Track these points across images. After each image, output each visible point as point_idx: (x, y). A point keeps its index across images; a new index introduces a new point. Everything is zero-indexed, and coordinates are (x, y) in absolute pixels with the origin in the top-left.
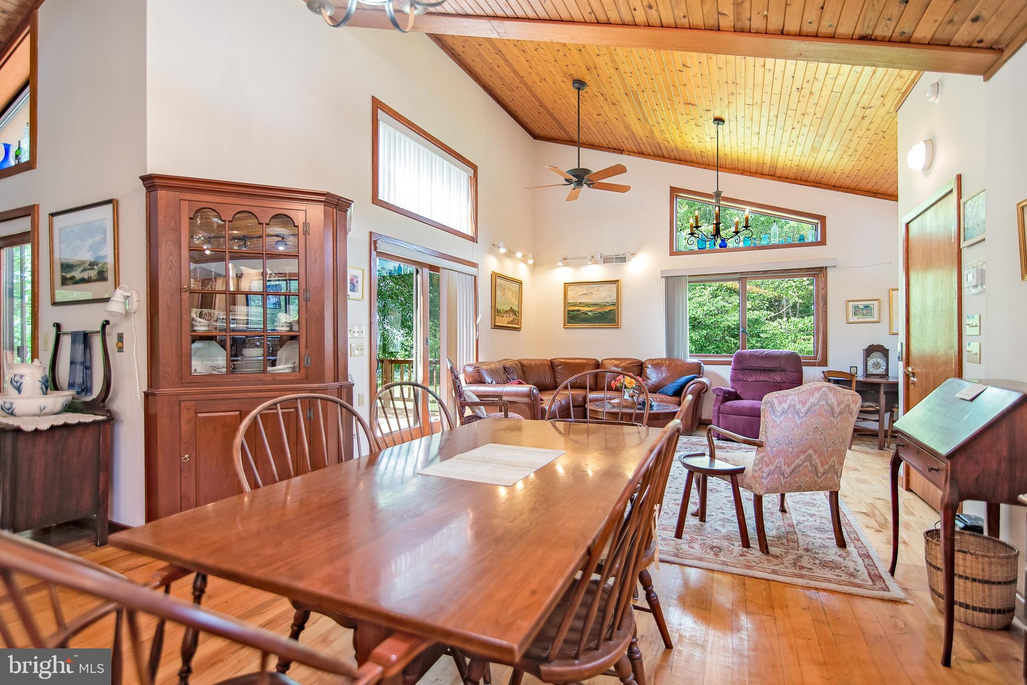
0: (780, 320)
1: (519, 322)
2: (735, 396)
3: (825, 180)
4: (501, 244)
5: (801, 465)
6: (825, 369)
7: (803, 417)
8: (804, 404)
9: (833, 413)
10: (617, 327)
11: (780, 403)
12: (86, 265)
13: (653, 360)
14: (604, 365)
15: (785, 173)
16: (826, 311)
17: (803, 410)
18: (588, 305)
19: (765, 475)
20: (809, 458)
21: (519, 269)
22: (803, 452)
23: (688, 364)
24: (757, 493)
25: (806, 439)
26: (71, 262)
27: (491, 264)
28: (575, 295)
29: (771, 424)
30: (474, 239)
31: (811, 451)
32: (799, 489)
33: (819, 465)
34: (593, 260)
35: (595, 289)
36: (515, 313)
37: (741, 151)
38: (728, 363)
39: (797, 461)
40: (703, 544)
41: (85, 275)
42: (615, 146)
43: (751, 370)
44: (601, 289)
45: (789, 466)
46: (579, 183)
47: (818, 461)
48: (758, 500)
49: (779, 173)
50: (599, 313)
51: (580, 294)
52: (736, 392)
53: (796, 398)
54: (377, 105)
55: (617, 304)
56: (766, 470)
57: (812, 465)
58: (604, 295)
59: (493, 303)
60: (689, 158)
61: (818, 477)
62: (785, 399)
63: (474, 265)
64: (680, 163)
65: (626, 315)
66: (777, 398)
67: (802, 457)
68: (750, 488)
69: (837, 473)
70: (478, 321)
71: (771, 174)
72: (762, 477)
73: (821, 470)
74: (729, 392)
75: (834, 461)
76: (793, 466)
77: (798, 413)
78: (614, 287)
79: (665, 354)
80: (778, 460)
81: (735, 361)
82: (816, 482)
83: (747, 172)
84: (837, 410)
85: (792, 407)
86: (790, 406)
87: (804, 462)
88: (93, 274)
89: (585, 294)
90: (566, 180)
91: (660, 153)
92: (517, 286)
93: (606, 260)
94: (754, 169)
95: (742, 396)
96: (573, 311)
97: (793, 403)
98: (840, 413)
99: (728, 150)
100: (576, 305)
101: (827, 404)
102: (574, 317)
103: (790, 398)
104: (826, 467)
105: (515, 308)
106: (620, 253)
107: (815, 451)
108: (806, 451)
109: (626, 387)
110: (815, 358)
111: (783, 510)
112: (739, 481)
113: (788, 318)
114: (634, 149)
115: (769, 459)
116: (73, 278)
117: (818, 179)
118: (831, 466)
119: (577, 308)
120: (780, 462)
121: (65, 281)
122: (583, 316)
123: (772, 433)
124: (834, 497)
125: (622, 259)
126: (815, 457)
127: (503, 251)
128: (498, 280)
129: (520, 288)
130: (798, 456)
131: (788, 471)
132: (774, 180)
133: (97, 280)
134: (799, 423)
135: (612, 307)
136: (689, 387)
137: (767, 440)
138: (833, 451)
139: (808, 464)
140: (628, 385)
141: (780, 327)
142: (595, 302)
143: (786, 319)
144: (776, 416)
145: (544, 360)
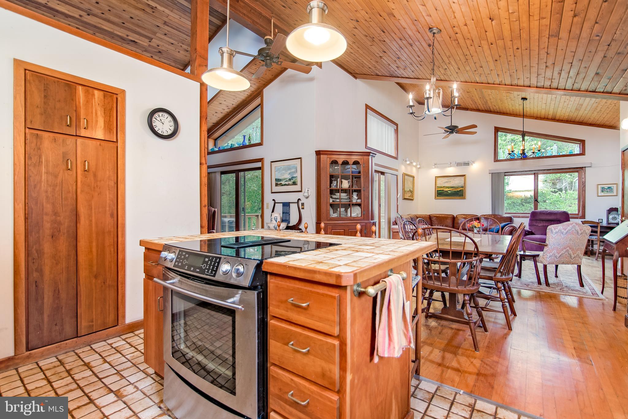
0: (560, 192)
1: (412, 196)
2: (531, 233)
3: (585, 121)
4: (407, 159)
5: (564, 253)
6: (583, 220)
7: (565, 235)
8: (565, 230)
9: (578, 233)
10: (464, 198)
11: (555, 229)
12: (288, 180)
13: (485, 215)
14: (457, 217)
15: (561, 118)
16: (585, 190)
17: (565, 232)
18: (448, 187)
19: (548, 257)
20: (567, 251)
21: (413, 171)
22: (565, 248)
23: (504, 217)
24: (545, 264)
25: (566, 243)
26: (280, 178)
27: (403, 169)
28: (442, 183)
29: (551, 237)
30: (396, 158)
31: (568, 248)
32: (563, 263)
33: (572, 254)
34: (450, 165)
35: (452, 179)
36: (412, 192)
37: (536, 110)
38: (527, 217)
39: (562, 252)
40: (521, 283)
41: (287, 183)
42: (464, 107)
43: (540, 220)
44: (455, 179)
45: (559, 254)
46: (451, 132)
47: (571, 252)
48: (545, 267)
49: (557, 118)
50: (454, 191)
51: (443, 182)
52: (532, 231)
53: (562, 227)
54: (367, 107)
55: (464, 187)
56: (549, 255)
57: (569, 254)
58: (457, 183)
59: (403, 187)
60: (506, 112)
61: (571, 259)
62: (557, 227)
63: (397, 170)
64: (500, 114)
65: (469, 192)
66: (553, 227)
67: (564, 250)
68: (542, 262)
69: (580, 258)
70: (398, 196)
71: (553, 118)
72: (547, 258)
73: (573, 256)
74: (528, 231)
75: (579, 253)
76: (560, 254)
77: (562, 233)
78: (462, 178)
79: (491, 212)
80: (554, 251)
81: (531, 216)
82: (571, 261)
83: (539, 118)
84: (580, 232)
85: (560, 231)
86: (559, 230)
87: (565, 252)
88: (290, 182)
89: (446, 182)
90: (445, 131)
91: (489, 110)
92: (412, 179)
93: (459, 164)
94: (543, 116)
95: (535, 233)
96: (440, 190)
97: (560, 229)
98: (581, 234)
99: (528, 109)
100: (441, 188)
101: (575, 230)
102: (441, 194)
103: (559, 227)
104: (575, 255)
105: (411, 190)
106: (466, 161)
107: (570, 248)
108: (566, 248)
109: (475, 227)
110: (578, 214)
111: (556, 276)
112: (537, 260)
113: (566, 191)
114: (475, 108)
115: (550, 251)
116: (281, 184)
117: (581, 120)
118: (577, 255)
119: (442, 189)
120: (555, 252)
121: (277, 185)
122: (445, 193)
123: (551, 240)
124: (579, 268)
125: (467, 164)
126: (570, 251)
127: (408, 162)
128: (406, 177)
129: (413, 180)
130: (562, 250)
131: (558, 256)
132: (555, 121)
133: (292, 185)
134: (563, 237)
135: (461, 189)
136: (506, 228)
137: (549, 243)
138: (578, 249)
139: (567, 253)
140: (476, 226)
141: (560, 196)
142: (452, 186)
143: (564, 191)
144: (553, 234)
145: (426, 215)
